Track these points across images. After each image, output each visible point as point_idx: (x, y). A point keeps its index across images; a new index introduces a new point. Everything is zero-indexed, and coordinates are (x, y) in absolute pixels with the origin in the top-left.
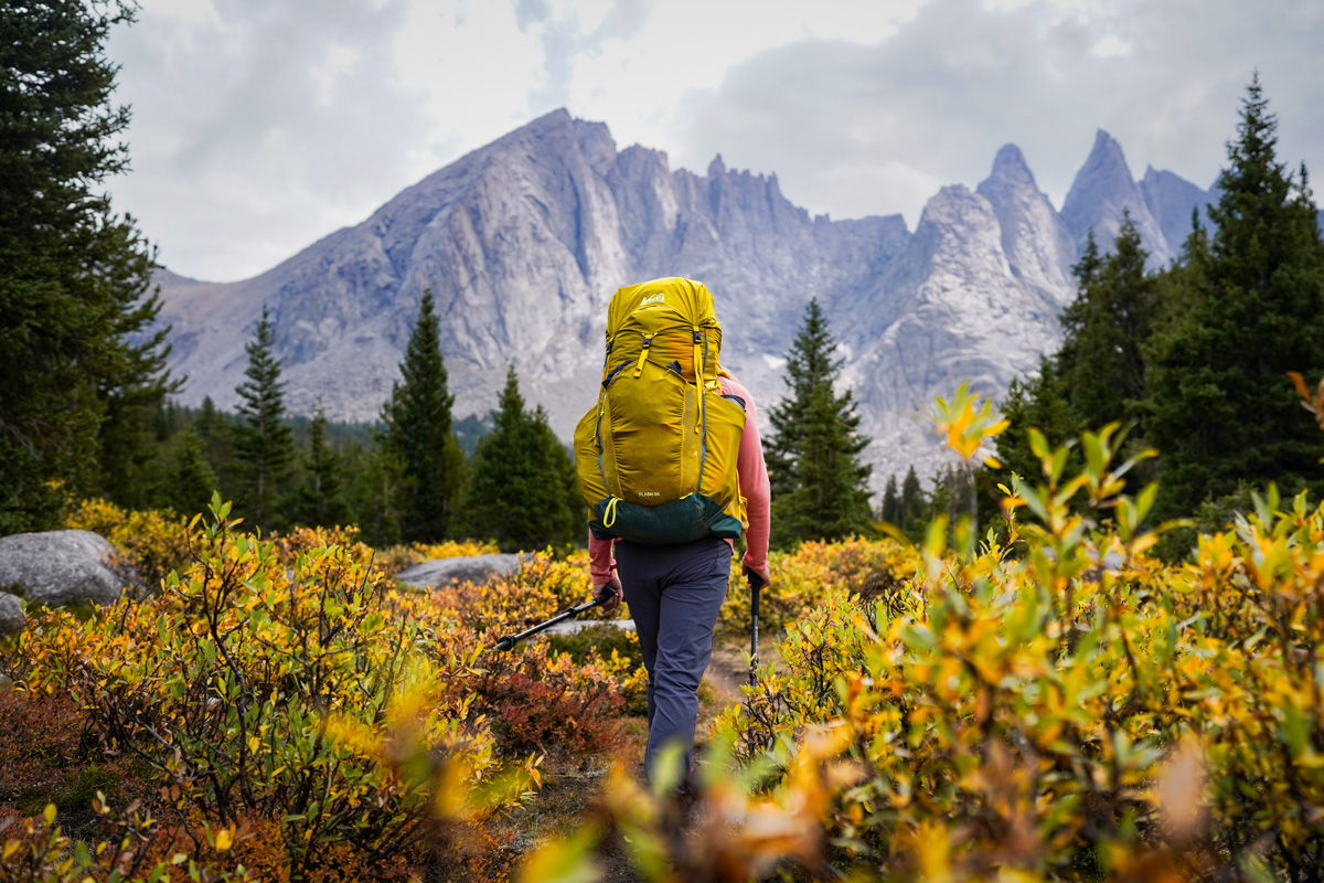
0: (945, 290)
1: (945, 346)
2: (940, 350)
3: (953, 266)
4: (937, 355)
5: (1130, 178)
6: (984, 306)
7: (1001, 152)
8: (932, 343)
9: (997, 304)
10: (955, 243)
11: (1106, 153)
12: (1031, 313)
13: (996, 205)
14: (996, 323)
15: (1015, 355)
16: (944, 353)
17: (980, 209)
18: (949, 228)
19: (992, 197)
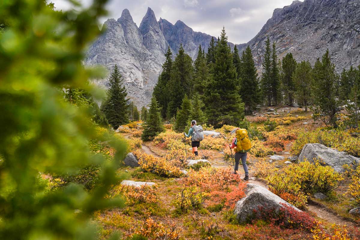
0: (110, 47)
1: (110, 62)
2: (108, 63)
3: (111, 41)
4: (107, 64)
5: (156, 20)
6: (120, 52)
7: (123, 11)
8: (106, 61)
9: (123, 51)
10: (112, 34)
11: (150, 14)
12: (132, 54)
13: (123, 25)
14: (123, 56)
15: (127, 65)
16: (109, 64)
17: (119, 26)
18: (111, 30)
19: (121, 23)
